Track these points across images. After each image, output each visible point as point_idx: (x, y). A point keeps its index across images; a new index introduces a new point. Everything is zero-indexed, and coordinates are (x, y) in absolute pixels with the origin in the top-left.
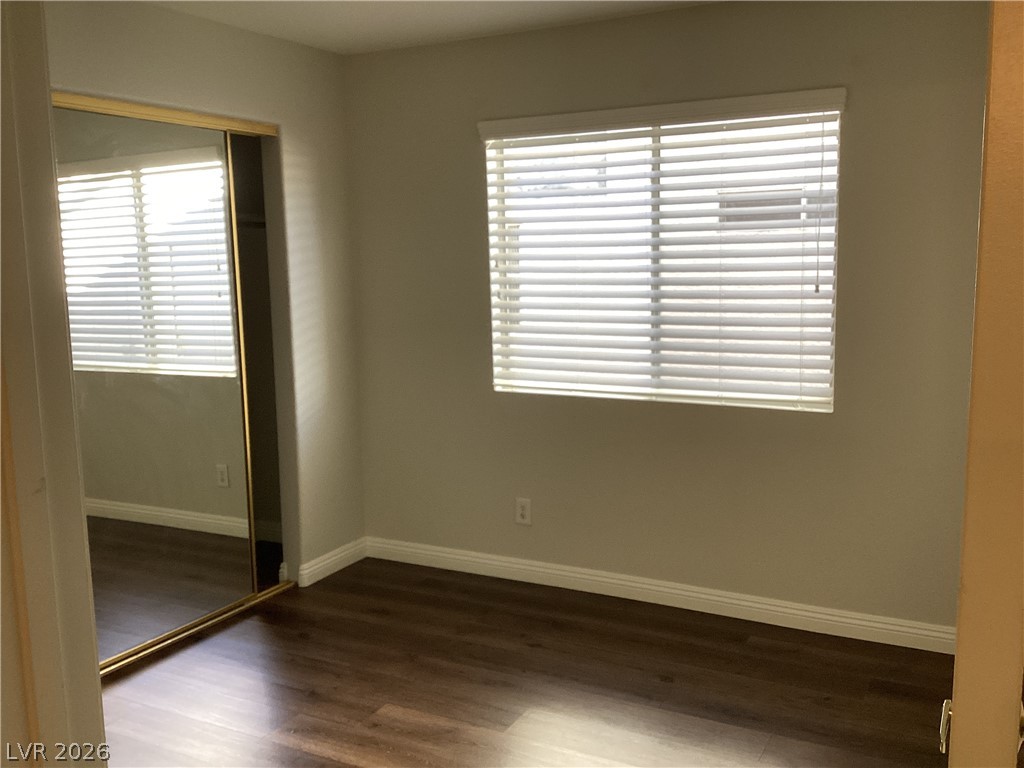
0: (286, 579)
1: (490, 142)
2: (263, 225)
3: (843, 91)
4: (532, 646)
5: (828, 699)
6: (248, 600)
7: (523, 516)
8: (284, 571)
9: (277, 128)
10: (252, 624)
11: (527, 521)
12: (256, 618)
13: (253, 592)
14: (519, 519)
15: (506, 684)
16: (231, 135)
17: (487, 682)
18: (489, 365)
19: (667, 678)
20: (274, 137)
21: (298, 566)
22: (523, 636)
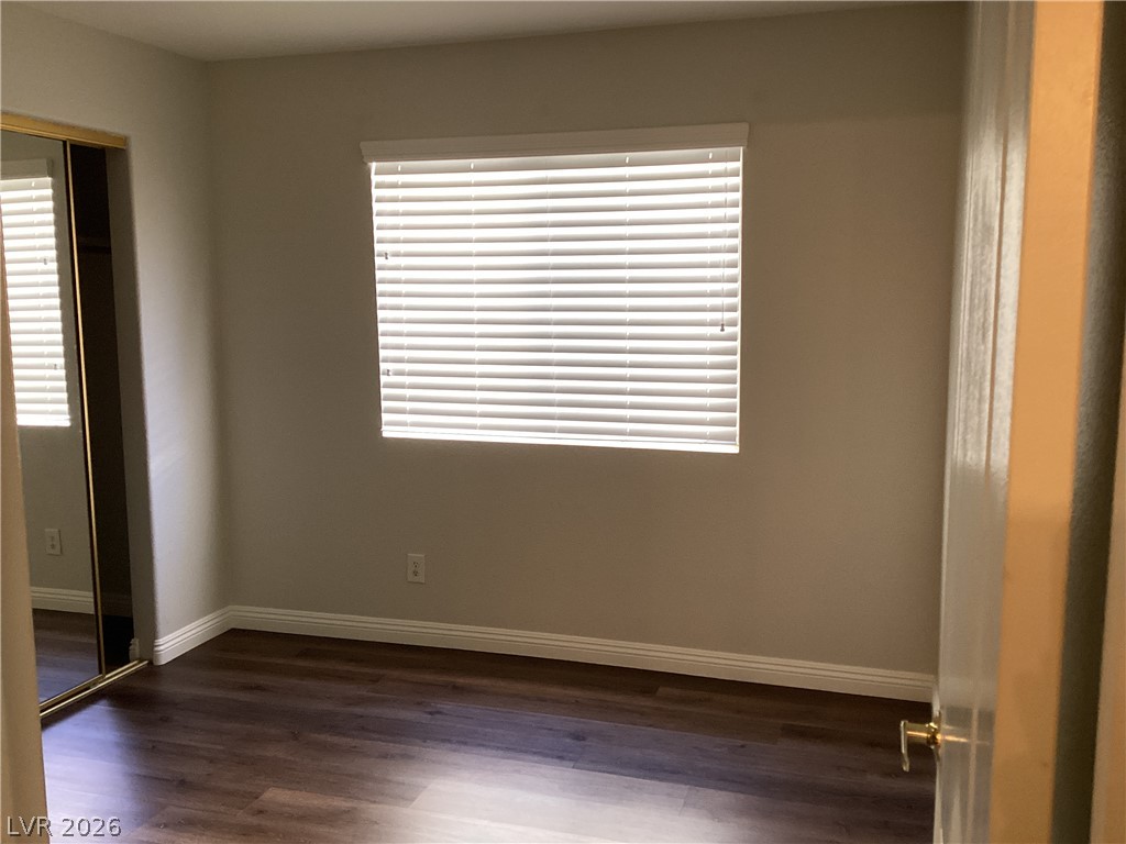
0: (138, 656)
1: (374, 166)
2: (108, 250)
3: (745, 127)
4: (431, 713)
5: (743, 746)
6: (95, 684)
7: (416, 573)
8: (136, 646)
9: (125, 140)
10: (100, 709)
11: (421, 578)
12: (104, 702)
13: (100, 673)
14: (411, 578)
15: (407, 757)
16: (72, 146)
17: (385, 756)
18: (377, 410)
19: (578, 737)
20: (122, 150)
21: (153, 642)
22: (419, 704)
